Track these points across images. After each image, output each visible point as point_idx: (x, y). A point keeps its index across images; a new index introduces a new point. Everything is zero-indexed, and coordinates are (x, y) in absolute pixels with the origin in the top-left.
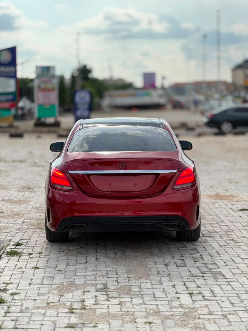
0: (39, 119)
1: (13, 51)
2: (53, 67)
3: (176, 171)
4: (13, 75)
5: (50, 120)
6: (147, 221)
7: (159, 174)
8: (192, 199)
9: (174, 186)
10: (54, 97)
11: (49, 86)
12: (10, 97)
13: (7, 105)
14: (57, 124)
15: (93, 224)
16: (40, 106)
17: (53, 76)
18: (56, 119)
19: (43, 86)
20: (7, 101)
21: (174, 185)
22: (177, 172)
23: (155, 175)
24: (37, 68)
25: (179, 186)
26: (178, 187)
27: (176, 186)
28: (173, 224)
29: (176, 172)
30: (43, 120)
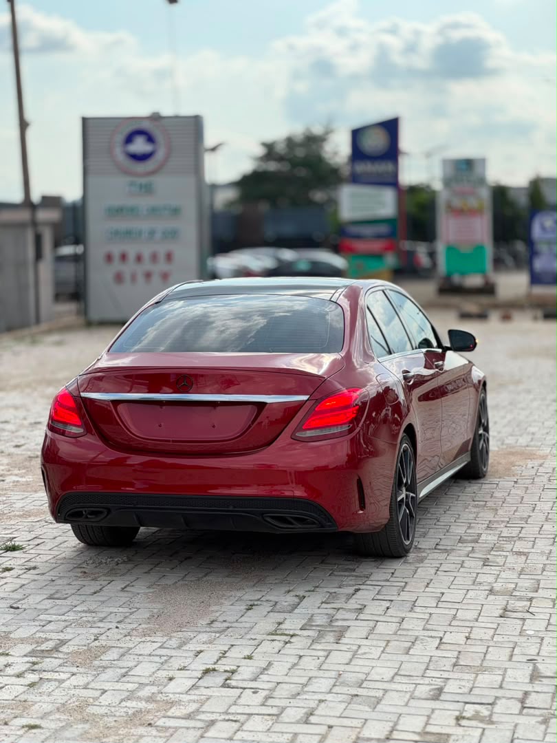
0: (448, 278)
1: (391, 127)
2: (483, 161)
3: (305, 398)
4: (391, 180)
5: (475, 281)
6: (231, 508)
7: (265, 404)
8: (346, 462)
9: (298, 431)
10: (481, 229)
11: (473, 202)
12: (383, 229)
13: (377, 246)
14: (488, 289)
15: (121, 509)
16: (450, 249)
17: (482, 181)
18: (485, 276)
19: (457, 203)
20: (379, 237)
21: (298, 429)
22: (308, 400)
23: (254, 407)
24: (445, 162)
25: (313, 431)
26: (309, 434)
27: (304, 433)
28: (292, 518)
29: (306, 401)
30: (456, 279)
